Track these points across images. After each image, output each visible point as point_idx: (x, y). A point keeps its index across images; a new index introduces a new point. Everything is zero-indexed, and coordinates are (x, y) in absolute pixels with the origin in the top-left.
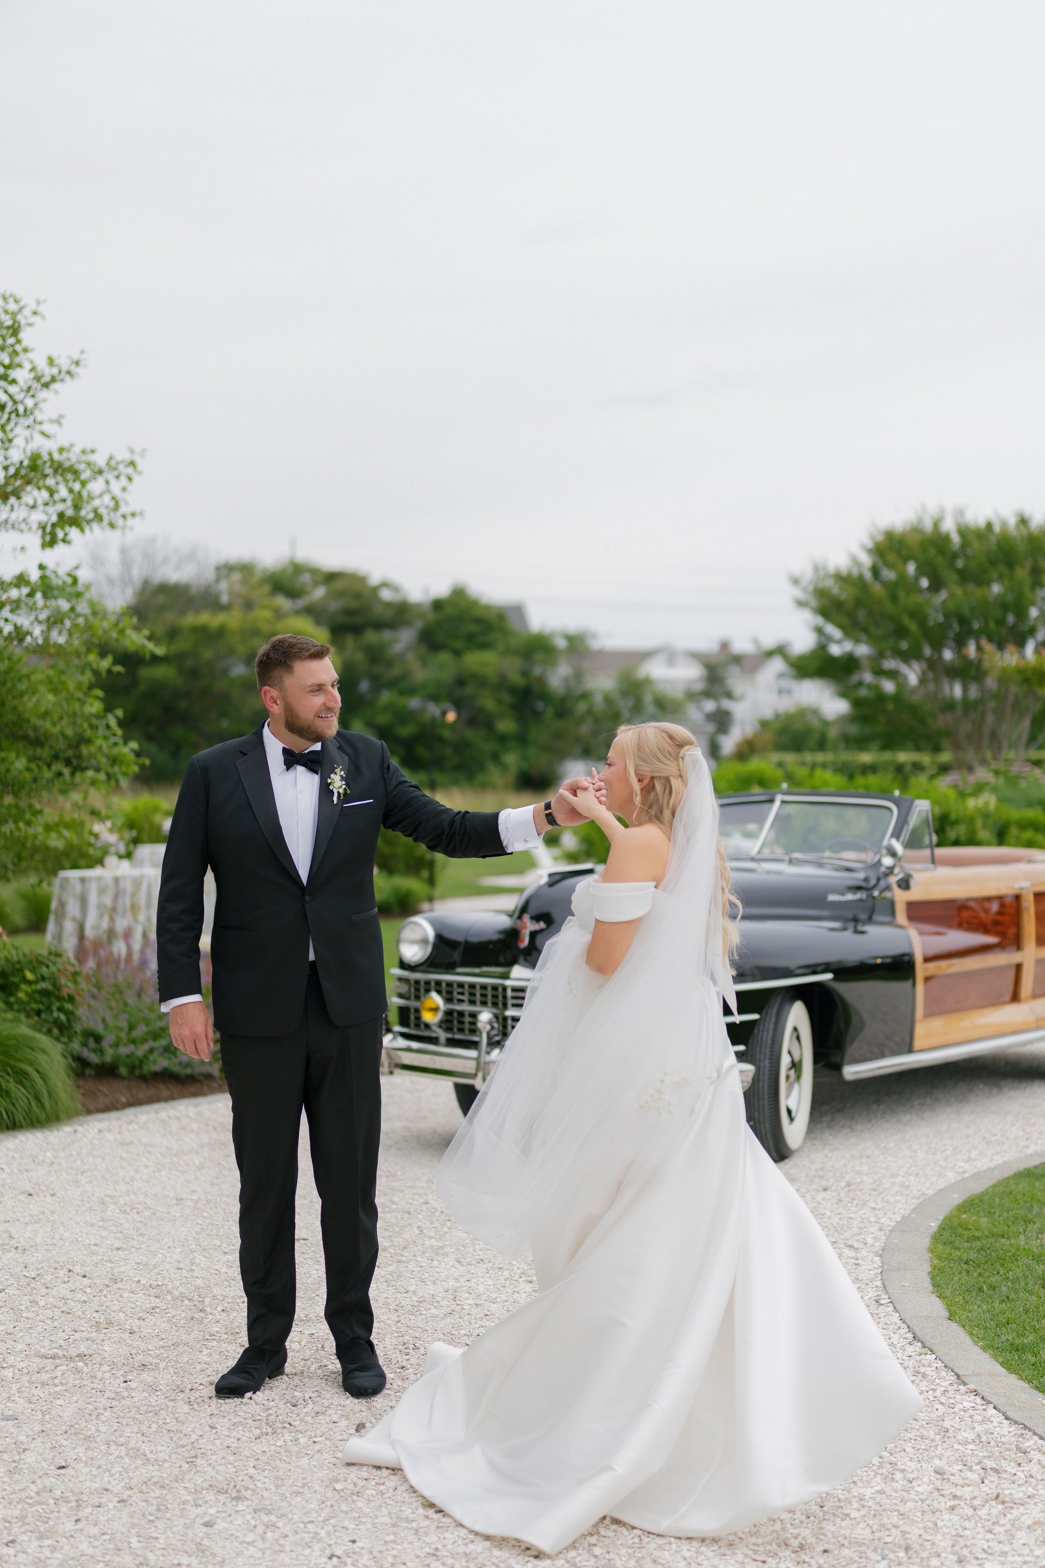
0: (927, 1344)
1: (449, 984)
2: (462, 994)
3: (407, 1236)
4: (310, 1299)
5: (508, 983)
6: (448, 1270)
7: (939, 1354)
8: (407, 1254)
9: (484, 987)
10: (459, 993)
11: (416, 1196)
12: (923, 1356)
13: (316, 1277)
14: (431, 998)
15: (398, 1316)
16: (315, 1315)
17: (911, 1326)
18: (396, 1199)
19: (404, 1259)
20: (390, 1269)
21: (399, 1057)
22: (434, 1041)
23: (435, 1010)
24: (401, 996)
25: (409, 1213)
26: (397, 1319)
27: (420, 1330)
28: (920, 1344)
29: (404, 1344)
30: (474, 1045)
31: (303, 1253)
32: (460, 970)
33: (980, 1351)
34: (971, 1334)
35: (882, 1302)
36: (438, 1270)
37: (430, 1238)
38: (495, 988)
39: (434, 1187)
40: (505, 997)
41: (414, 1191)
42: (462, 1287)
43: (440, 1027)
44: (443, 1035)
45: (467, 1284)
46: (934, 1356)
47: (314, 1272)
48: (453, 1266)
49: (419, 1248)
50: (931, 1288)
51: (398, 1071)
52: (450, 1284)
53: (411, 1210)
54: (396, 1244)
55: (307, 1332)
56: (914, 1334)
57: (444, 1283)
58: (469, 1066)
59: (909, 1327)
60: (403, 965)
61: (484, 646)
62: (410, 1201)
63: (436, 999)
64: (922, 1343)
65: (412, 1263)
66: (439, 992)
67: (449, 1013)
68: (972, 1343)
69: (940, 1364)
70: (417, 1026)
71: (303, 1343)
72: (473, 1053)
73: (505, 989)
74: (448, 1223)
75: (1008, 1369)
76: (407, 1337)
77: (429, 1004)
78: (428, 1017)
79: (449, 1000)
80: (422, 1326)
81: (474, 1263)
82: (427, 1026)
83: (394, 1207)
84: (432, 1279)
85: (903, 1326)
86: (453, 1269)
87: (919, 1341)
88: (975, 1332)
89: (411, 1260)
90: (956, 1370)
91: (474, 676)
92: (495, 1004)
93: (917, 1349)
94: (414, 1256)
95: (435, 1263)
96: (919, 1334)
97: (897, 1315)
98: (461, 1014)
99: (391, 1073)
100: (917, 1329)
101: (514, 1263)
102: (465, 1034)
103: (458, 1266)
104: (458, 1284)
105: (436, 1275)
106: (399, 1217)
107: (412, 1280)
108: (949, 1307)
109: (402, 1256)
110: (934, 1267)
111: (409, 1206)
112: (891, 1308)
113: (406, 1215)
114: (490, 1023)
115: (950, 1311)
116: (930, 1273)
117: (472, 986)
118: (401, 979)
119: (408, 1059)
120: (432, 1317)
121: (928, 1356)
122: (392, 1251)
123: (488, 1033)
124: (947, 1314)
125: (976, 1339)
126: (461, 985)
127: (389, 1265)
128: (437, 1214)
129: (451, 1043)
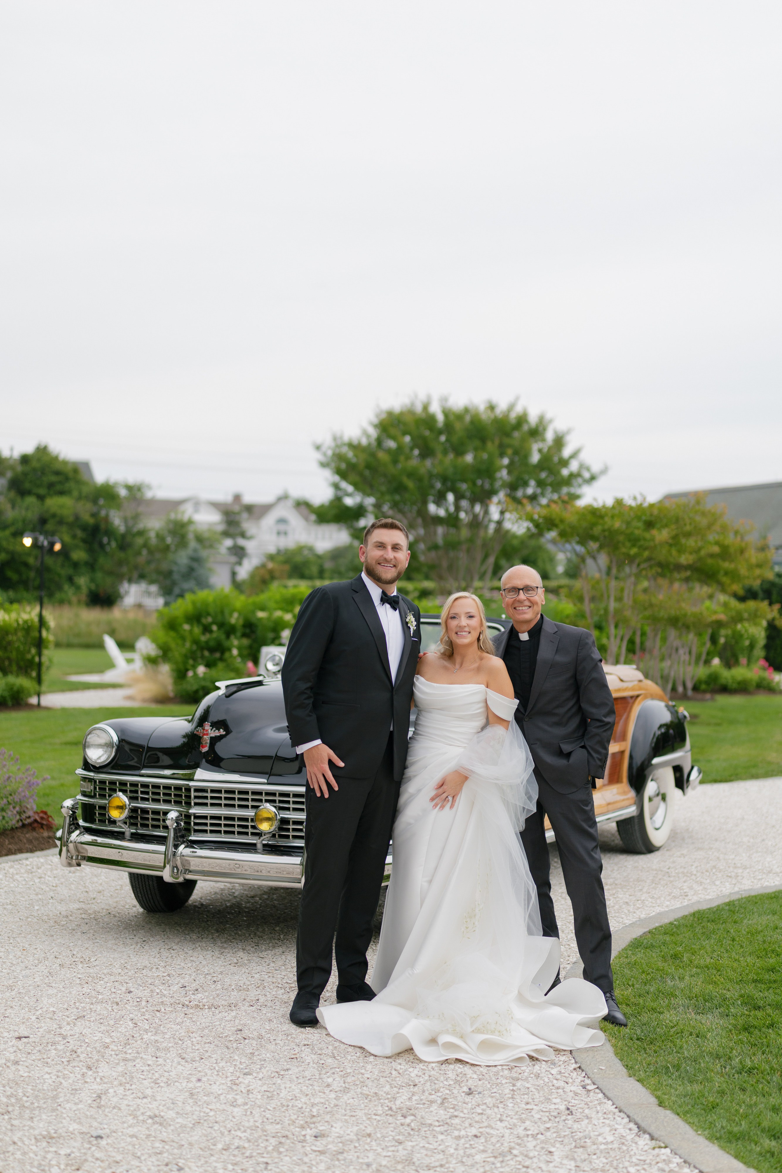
0: (656, 1136)
1: (134, 784)
2: (147, 793)
3: (122, 1029)
4: (54, 1110)
5: (191, 783)
6: (175, 1068)
7: (673, 1147)
8: (130, 1051)
9: (167, 787)
10: (142, 792)
11: (116, 984)
12: (657, 1150)
13: (50, 1081)
14: (118, 797)
15: (148, 1128)
16: (64, 1129)
17: (631, 1115)
18: (99, 988)
19: (128, 1056)
20: (120, 1069)
21: (86, 850)
22: (120, 836)
23: (121, 808)
24: (84, 794)
25: (117, 1004)
26: (147, 1132)
27: (174, 1144)
28: (647, 1136)
29: (167, 1165)
30: (162, 840)
31: (29, 1053)
32: (143, 772)
33: (707, 1142)
34: (689, 1123)
35: (589, 1087)
36: (165, 1068)
37: (146, 1031)
38: (178, 788)
39: (130, 974)
40: (189, 797)
41: (113, 978)
42: (196, 1088)
43: (125, 823)
44: (128, 831)
45: (199, 1084)
46: (668, 1150)
47: (47, 1076)
48: (179, 1063)
49: (139, 1042)
50: (625, 1070)
51: (84, 863)
52: (184, 1084)
53: (118, 1000)
54: (116, 1040)
55: (62, 1152)
56: (636, 1124)
57: (176, 1084)
58: (159, 860)
59: (628, 1116)
60: (87, 766)
61: (61, 493)
62: (113, 990)
63: (122, 798)
64: (649, 1134)
65: (138, 1061)
66: (124, 792)
67: (134, 810)
68: (694, 1133)
69: (678, 1160)
70: (102, 821)
71: (62, 1167)
72: (162, 848)
73: (188, 790)
74: (158, 1014)
75: (745, 1163)
76: (165, 1155)
77: (116, 802)
78: (115, 814)
79: (131, 799)
80: (176, 1140)
81: (198, 1059)
82: (113, 822)
83: (100, 997)
84: (165, 1080)
85: (622, 1114)
86: (180, 1067)
87: (645, 1132)
88: (691, 1121)
89: (136, 1057)
90: (697, 1166)
91: (54, 516)
92: (178, 803)
93: (649, 1142)
94: (138, 1053)
95: (161, 1061)
96: (643, 1124)
97: (610, 1102)
98: (145, 811)
99: (79, 865)
100: (639, 1120)
101: (236, 1058)
102: (149, 830)
103: (183, 1062)
104: (190, 1085)
105: (166, 1074)
106: (110, 1009)
107: (144, 1081)
108: (654, 1091)
109: (126, 1053)
110: (614, 1046)
111: (113, 996)
112: (601, 1095)
113: (115, 1007)
114: (177, 820)
115: (657, 1097)
116: (616, 1054)
117: (156, 786)
118: (85, 779)
119: (93, 851)
120: (181, 1127)
121: (663, 1151)
122: (115, 1048)
123: (175, 829)
124: (653, 1100)
125: (695, 1128)
126: (145, 785)
127: (118, 1064)
128: (144, 1003)
129: (137, 838)
